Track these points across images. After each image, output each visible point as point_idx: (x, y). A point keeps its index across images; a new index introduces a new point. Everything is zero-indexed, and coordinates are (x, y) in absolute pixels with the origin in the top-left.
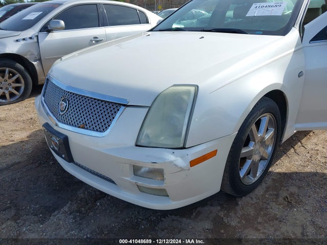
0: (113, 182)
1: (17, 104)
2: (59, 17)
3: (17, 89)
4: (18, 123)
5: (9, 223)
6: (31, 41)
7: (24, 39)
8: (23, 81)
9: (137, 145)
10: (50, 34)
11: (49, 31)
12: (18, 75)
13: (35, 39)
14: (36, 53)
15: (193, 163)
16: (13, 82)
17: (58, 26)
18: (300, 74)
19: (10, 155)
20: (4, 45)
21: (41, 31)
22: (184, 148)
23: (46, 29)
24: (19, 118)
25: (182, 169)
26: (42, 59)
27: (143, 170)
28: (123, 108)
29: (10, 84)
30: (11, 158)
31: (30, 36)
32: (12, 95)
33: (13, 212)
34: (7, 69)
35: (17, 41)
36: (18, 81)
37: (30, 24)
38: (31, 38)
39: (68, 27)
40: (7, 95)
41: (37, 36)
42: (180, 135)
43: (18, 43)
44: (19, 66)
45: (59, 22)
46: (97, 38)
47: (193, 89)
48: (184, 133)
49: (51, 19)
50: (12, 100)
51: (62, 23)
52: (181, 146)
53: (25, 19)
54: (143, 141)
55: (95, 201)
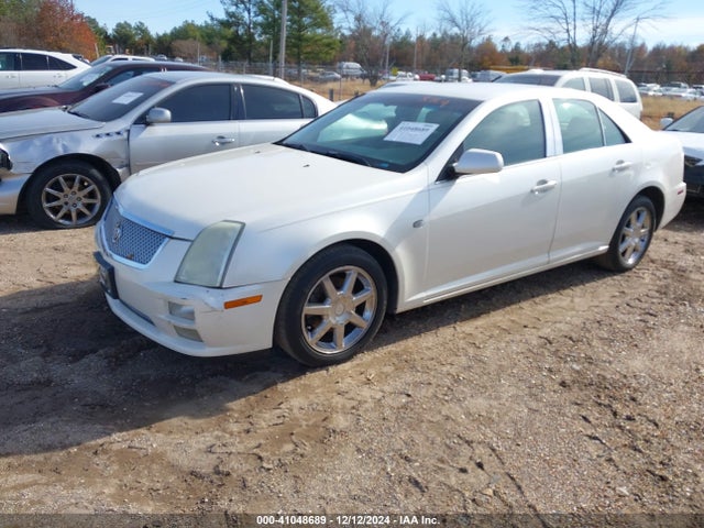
0: (152, 323)
1: (86, 229)
2: (164, 104)
3: (90, 207)
4: (81, 256)
5: (37, 358)
6: (119, 137)
7: (108, 134)
8: (99, 196)
9: (176, 281)
10: (149, 128)
11: (148, 124)
12: (93, 186)
13: (125, 135)
14: (123, 156)
15: (229, 305)
16: (85, 197)
17: (161, 118)
18: (417, 224)
19: (57, 293)
20: (78, 141)
21: (136, 123)
22: (220, 288)
23: (144, 121)
24: (82, 250)
25: (213, 310)
26: (132, 164)
27: (184, 309)
28: (167, 239)
29: (79, 199)
30: (57, 297)
31: (117, 130)
32: (80, 215)
33: (44, 349)
34: (78, 177)
35: (98, 136)
36: (92, 195)
37: (121, 112)
38: (118, 133)
39: (176, 119)
40: (74, 215)
41: (129, 131)
42: (218, 273)
43: (99, 140)
44: (95, 172)
45: (162, 113)
46: (222, 138)
47: (239, 226)
48: (221, 272)
49: (153, 107)
50: (80, 222)
51: (168, 113)
52: (218, 285)
53: (115, 101)
54: (182, 278)
55: (139, 351)
